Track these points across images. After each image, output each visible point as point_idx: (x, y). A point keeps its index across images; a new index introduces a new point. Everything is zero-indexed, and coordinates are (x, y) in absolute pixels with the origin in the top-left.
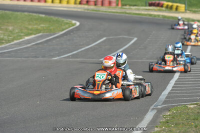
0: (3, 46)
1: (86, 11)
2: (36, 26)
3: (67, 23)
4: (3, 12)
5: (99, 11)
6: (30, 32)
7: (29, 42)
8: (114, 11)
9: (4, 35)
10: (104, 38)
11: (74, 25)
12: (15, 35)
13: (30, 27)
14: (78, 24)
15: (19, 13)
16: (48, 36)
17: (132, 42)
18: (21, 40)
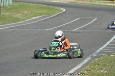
0: (20, 22)
1: (70, 3)
2: (40, 12)
3: (58, 10)
4: (23, 3)
5: (77, 3)
6: (37, 15)
7: (35, 20)
8: (85, 3)
9: (22, 16)
10: (78, 18)
11: (62, 11)
12: (28, 16)
13: (37, 12)
14: (64, 10)
15: (31, 4)
16: (46, 17)
17: (94, 20)
18: (31, 19)
